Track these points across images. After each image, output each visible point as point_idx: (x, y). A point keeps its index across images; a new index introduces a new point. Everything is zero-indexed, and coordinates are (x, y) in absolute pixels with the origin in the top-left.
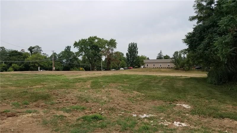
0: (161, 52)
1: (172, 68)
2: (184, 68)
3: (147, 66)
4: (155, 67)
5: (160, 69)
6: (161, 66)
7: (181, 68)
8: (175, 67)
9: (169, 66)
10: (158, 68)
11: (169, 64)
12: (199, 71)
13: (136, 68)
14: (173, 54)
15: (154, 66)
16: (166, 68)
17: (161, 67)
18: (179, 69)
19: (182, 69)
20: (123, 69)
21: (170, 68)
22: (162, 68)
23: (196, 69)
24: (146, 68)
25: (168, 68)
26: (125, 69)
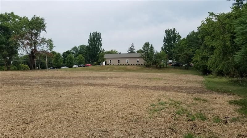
0: (132, 46)
1: (142, 64)
2: (157, 65)
3: (110, 62)
4: (119, 64)
5: (126, 66)
6: (127, 62)
7: (153, 64)
8: (146, 64)
9: (138, 62)
10: (124, 65)
11: (138, 60)
12: (176, 68)
13: (95, 65)
14: (143, 46)
15: (119, 62)
16: (134, 65)
17: (127, 64)
18: (150, 67)
19: (155, 66)
20: (77, 66)
21: (139, 65)
22: (129, 65)
23: (172, 66)
24: (108, 65)
25: (137, 65)
26: (79, 67)
